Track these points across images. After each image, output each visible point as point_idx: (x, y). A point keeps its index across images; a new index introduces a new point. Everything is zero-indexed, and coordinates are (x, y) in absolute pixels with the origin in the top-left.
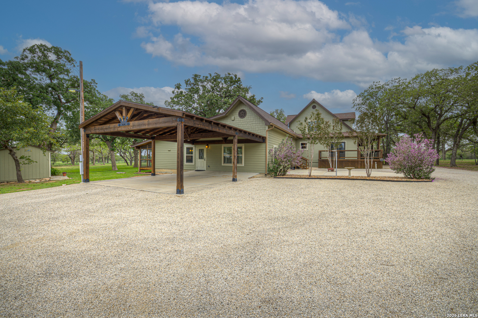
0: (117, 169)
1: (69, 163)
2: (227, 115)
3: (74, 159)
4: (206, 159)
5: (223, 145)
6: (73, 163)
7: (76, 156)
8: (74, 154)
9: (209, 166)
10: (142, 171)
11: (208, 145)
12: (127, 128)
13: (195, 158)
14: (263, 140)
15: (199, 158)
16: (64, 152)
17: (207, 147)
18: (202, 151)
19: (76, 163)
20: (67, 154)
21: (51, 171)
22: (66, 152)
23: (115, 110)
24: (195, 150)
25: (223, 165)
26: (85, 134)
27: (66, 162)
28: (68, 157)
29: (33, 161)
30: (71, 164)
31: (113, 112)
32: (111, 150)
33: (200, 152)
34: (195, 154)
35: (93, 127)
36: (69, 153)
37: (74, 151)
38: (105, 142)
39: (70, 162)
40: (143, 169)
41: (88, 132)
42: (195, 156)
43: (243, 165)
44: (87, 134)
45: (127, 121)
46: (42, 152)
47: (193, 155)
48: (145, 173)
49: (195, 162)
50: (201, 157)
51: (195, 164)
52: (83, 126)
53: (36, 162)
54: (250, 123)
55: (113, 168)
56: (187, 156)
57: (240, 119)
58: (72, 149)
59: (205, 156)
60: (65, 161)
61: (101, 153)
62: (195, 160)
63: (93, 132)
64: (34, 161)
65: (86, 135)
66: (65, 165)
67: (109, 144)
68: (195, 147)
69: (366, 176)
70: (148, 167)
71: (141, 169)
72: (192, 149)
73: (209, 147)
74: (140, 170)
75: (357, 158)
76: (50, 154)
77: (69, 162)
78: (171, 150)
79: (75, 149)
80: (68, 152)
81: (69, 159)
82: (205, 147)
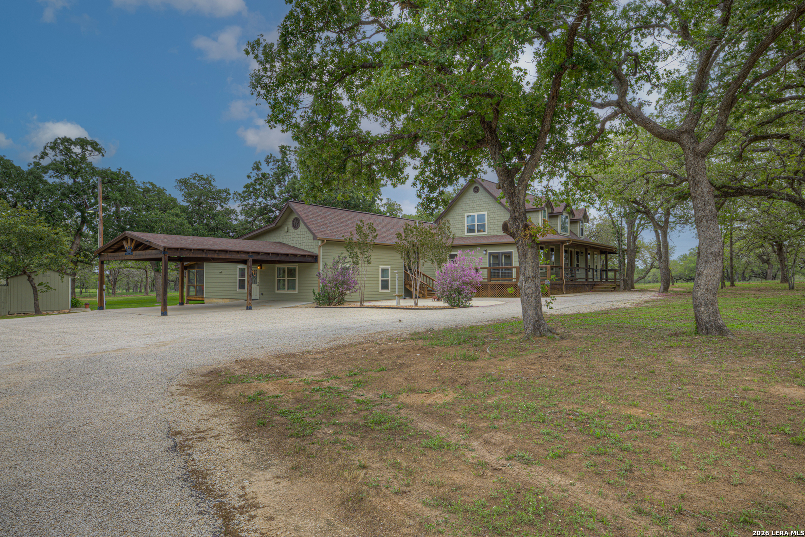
2: (278, 225)
4: (259, 284)
5: (276, 265)
9: (262, 294)
10: (190, 302)
11: (261, 265)
14: (314, 258)
15: (253, 283)
17: (259, 267)
18: (255, 272)
21: (71, 301)
25: (276, 292)
29: (51, 289)
40: (191, 299)
43: (297, 292)
46: (60, 278)
53: (55, 290)
54: (303, 236)
55: (158, 298)
56: (239, 280)
57: (294, 230)
59: (258, 280)
64: (53, 288)
65: (100, 262)
69: (414, 305)
70: (197, 296)
71: (189, 299)
72: (244, 270)
73: (263, 268)
75: (487, 281)
76: (70, 279)
78: (222, 271)
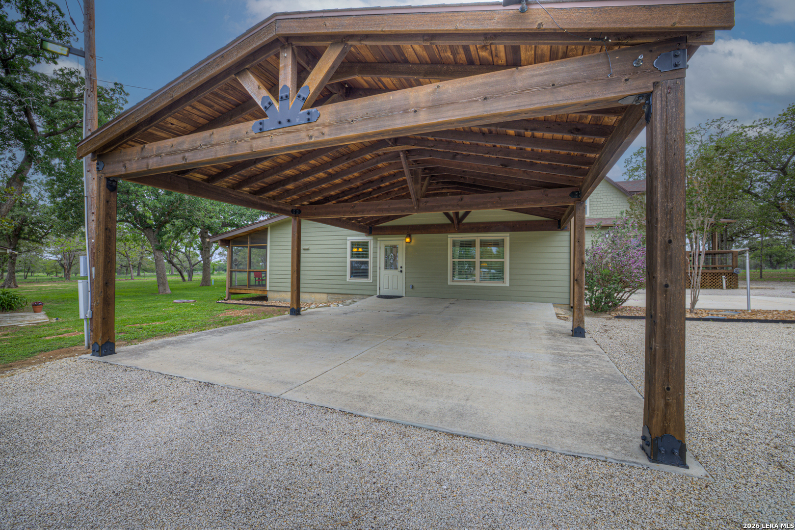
0: (168, 291)
1: (60, 275)
3: (70, 268)
4: (404, 269)
5: (450, 236)
6: (67, 277)
7: (74, 263)
8: (70, 258)
9: (413, 287)
10: (232, 296)
11: (409, 236)
12: (303, 134)
13: (375, 267)
15: (386, 268)
16: (48, 255)
17: (408, 240)
18: (394, 250)
19: (74, 275)
20: (55, 259)
22: (53, 254)
23: (239, 68)
24: (375, 248)
25: (450, 282)
26: (100, 179)
27: (55, 274)
28: (58, 264)
30: (64, 279)
31: (227, 80)
32: (157, 250)
33: (389, 251)
34: (375, 257)
35: (138, 147)
36: (59, 256)
37: (69, 252)
38: (143, 231)
39: (62, 275)
40: (238, 291)
41: (115, 169)
42: (375, 262)
43: (507, 285)
44: (108, 179)
45: (301, 104)
47: (370, 260)
48: (241, 302)
49: (375, 276)
50: (390, 263)
51: (375, 281)
52: (92, 148)
55: (161, 288)
56: (352, 262)
58: (66, 249)
59: (401, 261)
60: (52, 272)
61: (127, 257)
62: (375, 271)
63: (134, 167)
65: (104, 183)
66: (51, 280)
67: (151, 234)
68: (376, 240)
70: (250, 286)
71: (233, 291)
72: (365, 245)
73: (413, 241)
74: (231, 294)
77: (60, 273)
78: (311, 247)
79: (72, 248)
80: (59, 254)
81: (60, 268)
82: (402, 242)
